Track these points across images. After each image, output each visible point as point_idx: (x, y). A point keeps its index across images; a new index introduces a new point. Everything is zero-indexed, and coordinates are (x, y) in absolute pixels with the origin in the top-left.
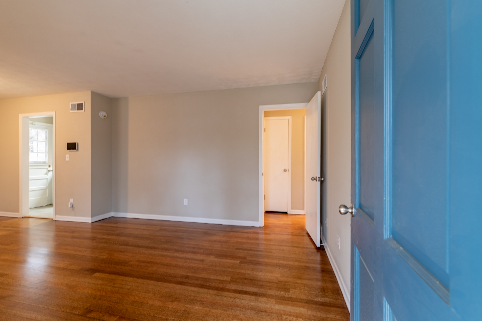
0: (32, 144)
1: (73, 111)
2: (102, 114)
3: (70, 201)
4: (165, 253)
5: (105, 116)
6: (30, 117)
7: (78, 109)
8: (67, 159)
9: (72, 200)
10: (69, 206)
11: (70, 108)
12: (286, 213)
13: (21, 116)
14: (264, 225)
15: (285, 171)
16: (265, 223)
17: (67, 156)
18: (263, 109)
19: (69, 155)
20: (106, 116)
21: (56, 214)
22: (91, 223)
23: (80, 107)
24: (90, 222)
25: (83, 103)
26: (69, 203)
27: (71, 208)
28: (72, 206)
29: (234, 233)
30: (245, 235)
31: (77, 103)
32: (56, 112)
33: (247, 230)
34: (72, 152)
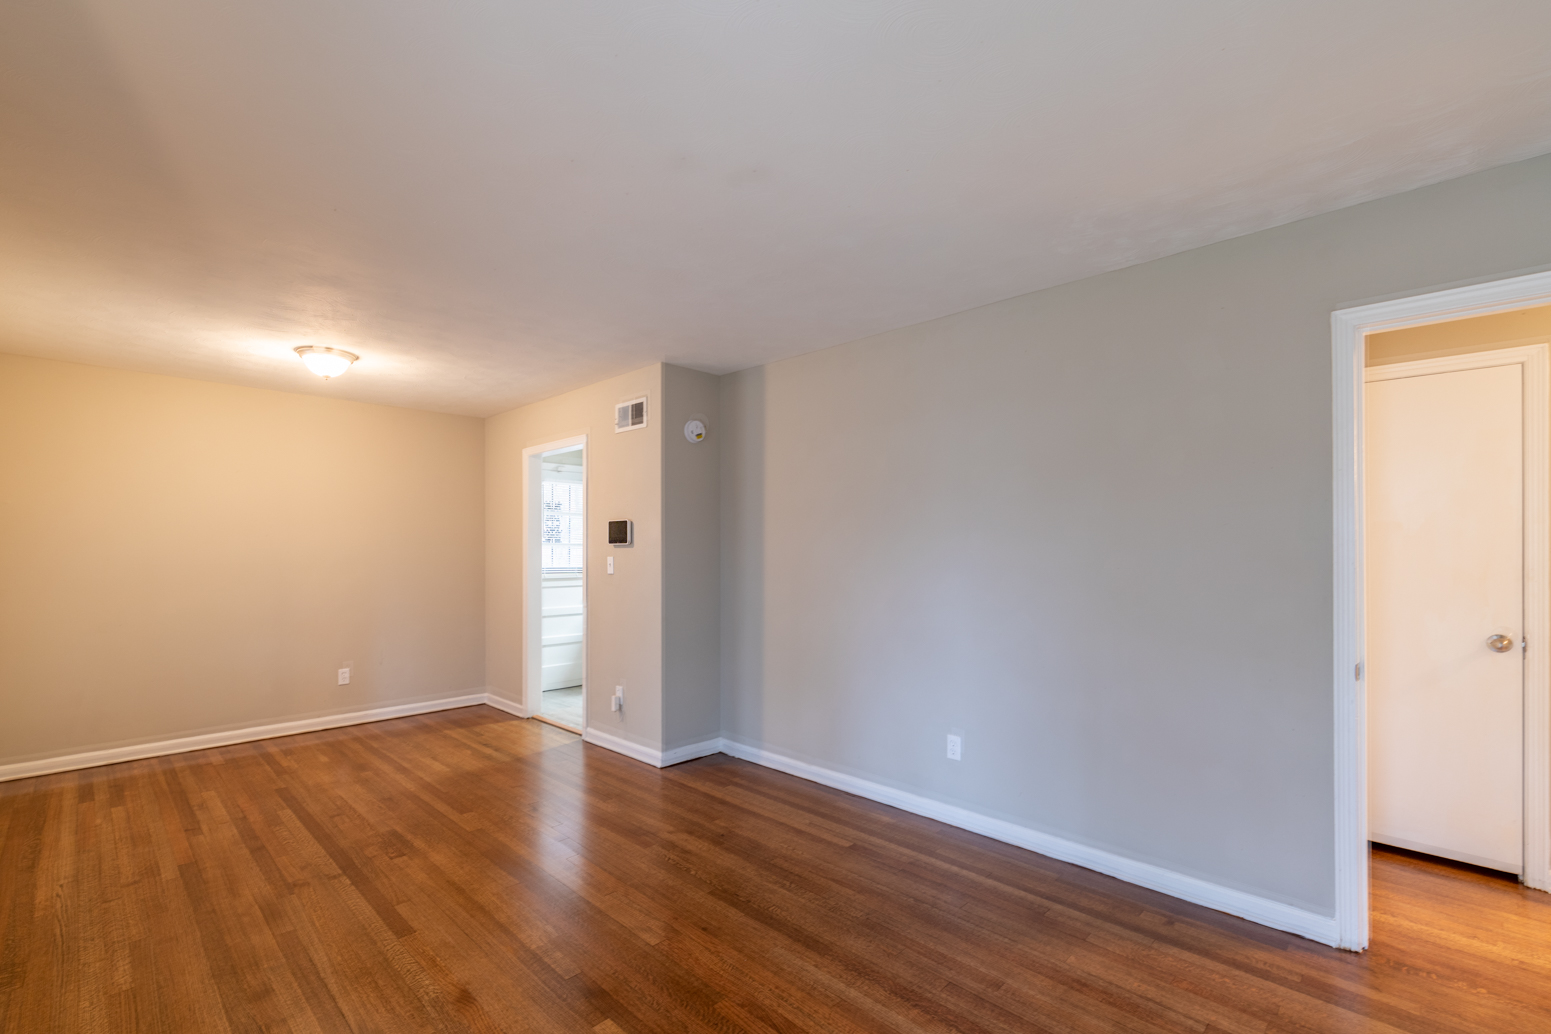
0: (558, 523)
1: (622, 430)
2: (693, 428)
3: (614, 694)
4: (853, 993)
5: (699, 435)
6: (545, 455)
7: (633, 424)
8: (610, 570)
9: (619, 691)
10: (613, 708)
11: (617, 421)
12: (1511, 879)
13: (527, 453)
14: (1366, 944)
15: (1500, 644)
16: (1375, 926)
17: (610, 560)
18: (1354, 325)
19: (613, 555)
20: (703, 435)
21: (588, 725)
22: (662, 768)
23: (638, 411)
24: (659, 765)
25: (643, 400)
26: (613, 697)
27: (618, 713)
28: (620, 706)
29: (1186, 955)
30: (1254, 989)
31: (630, 403)
32: (587, 435)
33: (1260, 956)
34: (619, 550)
